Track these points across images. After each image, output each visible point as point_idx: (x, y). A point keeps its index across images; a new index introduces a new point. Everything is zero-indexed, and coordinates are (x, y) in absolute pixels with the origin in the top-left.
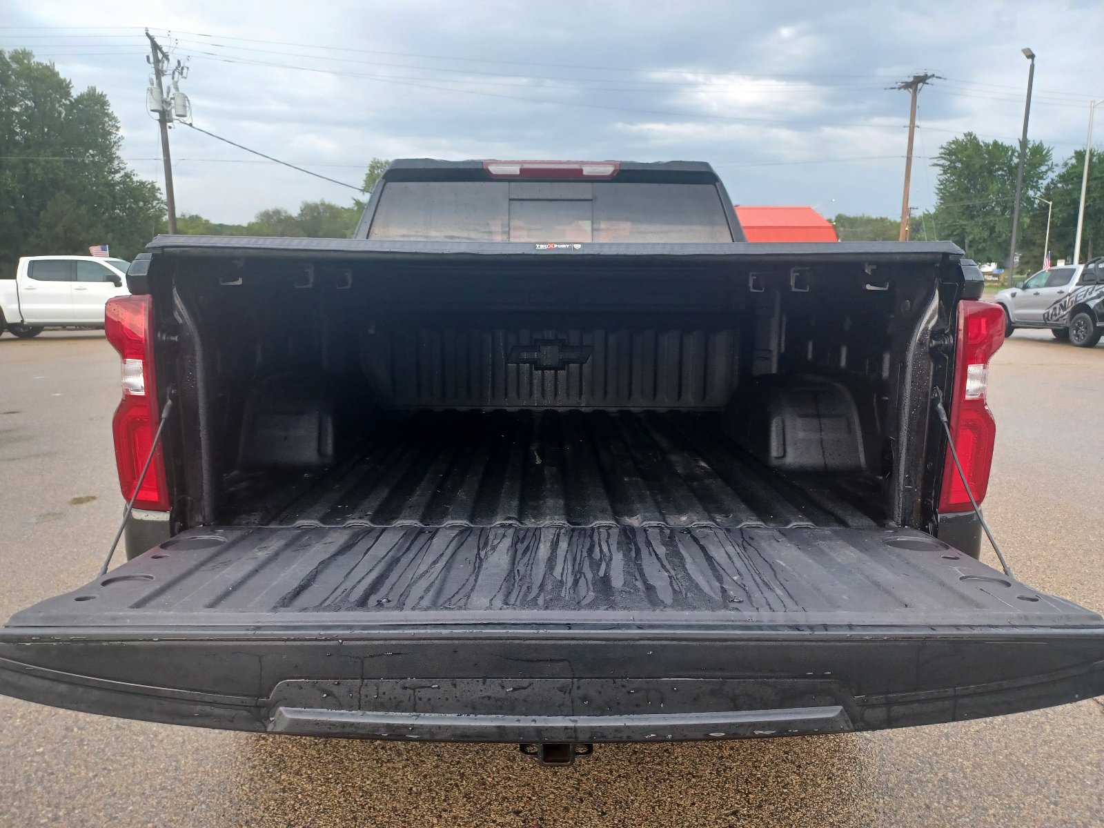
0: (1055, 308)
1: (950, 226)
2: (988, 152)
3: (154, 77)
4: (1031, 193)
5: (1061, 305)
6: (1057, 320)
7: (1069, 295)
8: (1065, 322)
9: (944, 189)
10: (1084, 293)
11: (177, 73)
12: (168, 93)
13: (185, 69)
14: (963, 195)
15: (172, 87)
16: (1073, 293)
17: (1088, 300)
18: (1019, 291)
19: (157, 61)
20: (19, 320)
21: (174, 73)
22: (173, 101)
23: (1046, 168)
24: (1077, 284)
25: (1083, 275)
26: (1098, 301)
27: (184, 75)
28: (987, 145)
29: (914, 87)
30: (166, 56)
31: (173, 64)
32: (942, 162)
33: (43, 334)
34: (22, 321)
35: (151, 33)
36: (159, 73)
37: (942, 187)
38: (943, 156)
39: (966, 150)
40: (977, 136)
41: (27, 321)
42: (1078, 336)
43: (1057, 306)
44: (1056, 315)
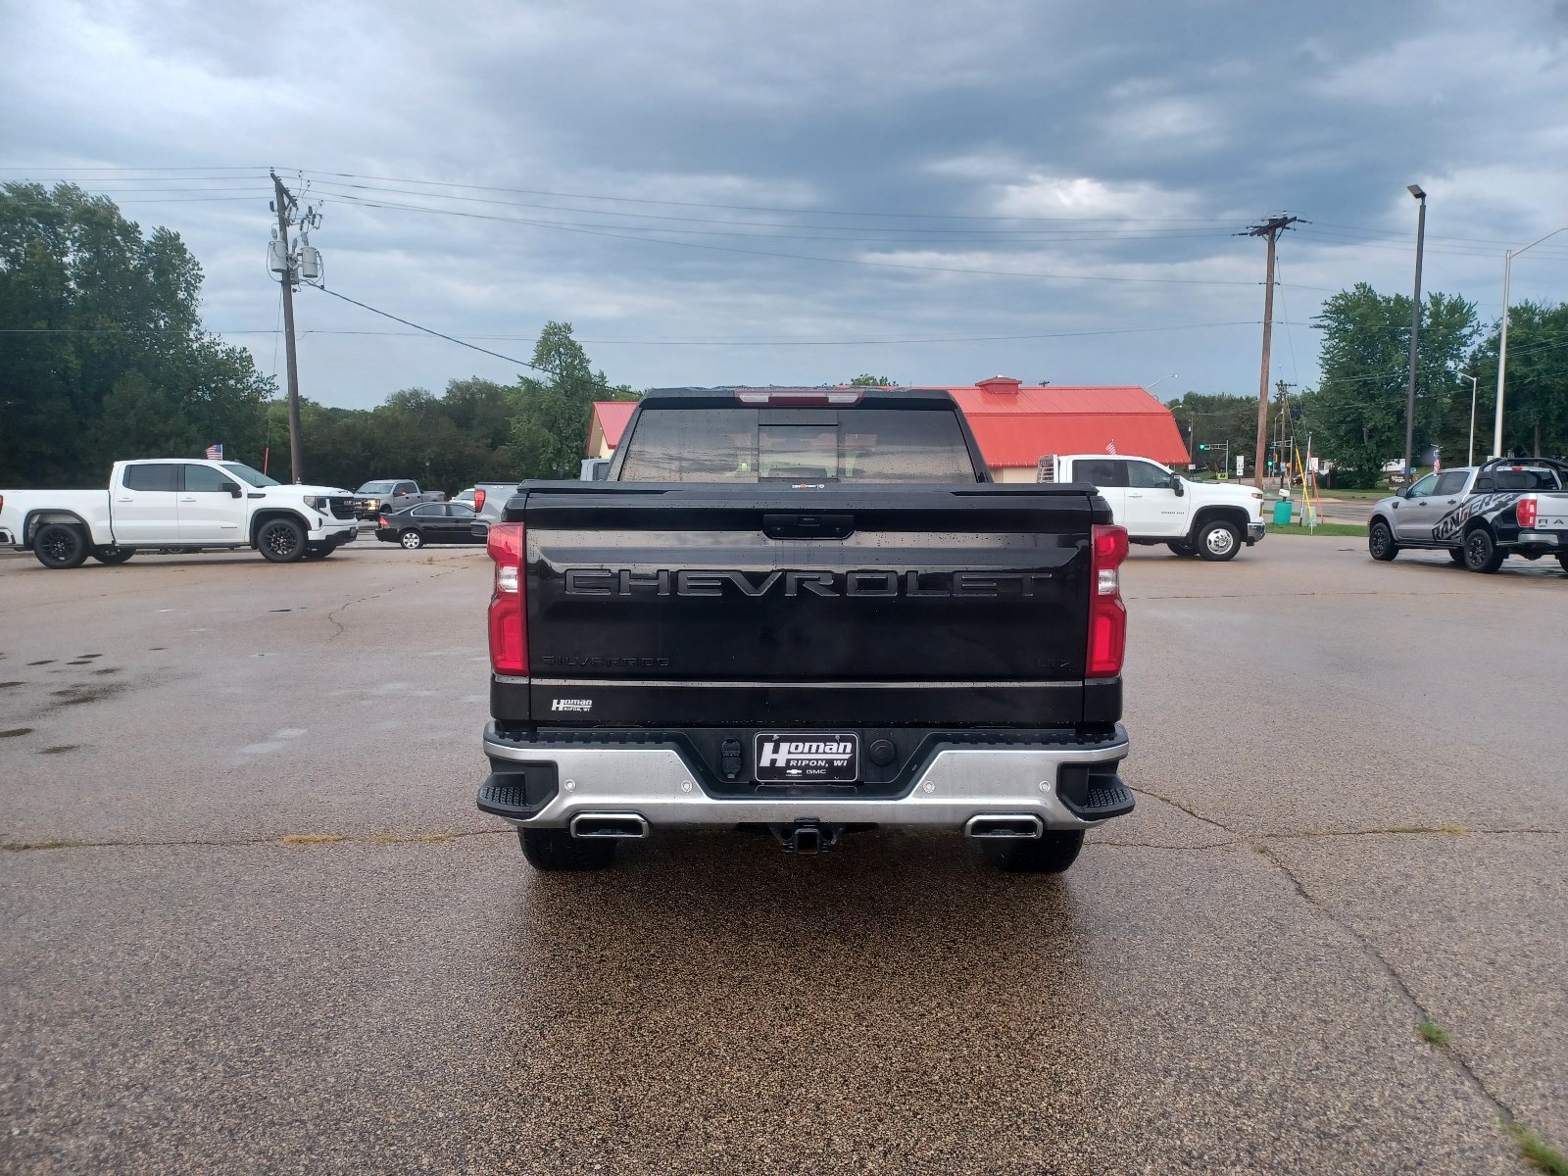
0: (1446, 523)
1: (1341, 409)
2: (1389, 310)
3: (277, 227)
4: (1450, 364)
5: (1453, 518)
6: (1449, 538)
7: (1463, 505)
8: (1458, 540)
9: (1331, 359)
10: (1479, 503)
11: (306, 222)
12: (294, 247)
13: (318, 217)
14: (1358, 367)
15: (300, 240)
16: (1468, 502)
17: (1485, 513)
18: (1401, 501)
19: (282, 208)
20: (109, 541)
21: (302, 222)
22: (300, 258)
23: (1471, 329)
24: (1472, 492)
25: (1478, 480)
26: (1496, 513)
27: (316, 224)
28: (1388, 301)
29: (1270, 232)
30: (293, 201)
31: (303, 210)
32: (1327, 322)
33: (135, 558)
34: (114, 542)
35: (276, 174)
36: (284, 223)
37: (1328, 356)
38: (1328, 314)
39: (1359, 307)
40: (1373, 288)
41: (119, 541)
42: (1475, 559)
43: (1449, 519)
44: (1447, 532)
